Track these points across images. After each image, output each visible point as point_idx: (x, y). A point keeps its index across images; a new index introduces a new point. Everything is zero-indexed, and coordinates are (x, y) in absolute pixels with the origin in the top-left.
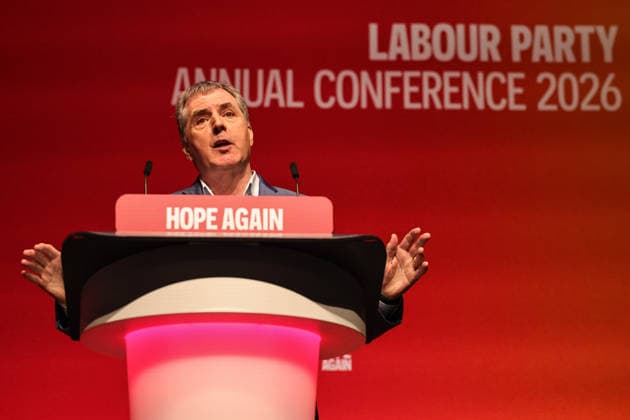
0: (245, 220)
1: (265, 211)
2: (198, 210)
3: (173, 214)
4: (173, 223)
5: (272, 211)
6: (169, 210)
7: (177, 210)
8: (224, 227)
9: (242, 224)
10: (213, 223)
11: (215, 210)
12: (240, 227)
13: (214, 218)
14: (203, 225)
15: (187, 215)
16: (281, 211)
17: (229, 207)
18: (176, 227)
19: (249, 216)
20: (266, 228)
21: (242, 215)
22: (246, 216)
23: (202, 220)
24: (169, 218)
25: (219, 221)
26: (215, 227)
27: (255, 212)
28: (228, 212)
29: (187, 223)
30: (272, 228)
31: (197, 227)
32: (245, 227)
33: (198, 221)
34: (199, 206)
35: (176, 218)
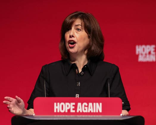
0: (86, 108)
1: (94, 104)
2: (67, 104)
3: (57, 105)
4: (57, 109)
5: (97, 104)
6: (55, 104)
7: (58, 104)
8: (78, 111)
9: (85, 110)
10: (73, 109)
11: (74, 104)
12: (84, 111)
13: (74, 107)
14: (69, 110)
15: (62, 106)
16: (101, 104)
17: (79, 102)
18: (58, 111)
19: (88, 106)
20: (95, 111)
21: (85, 106)
22: (87, 106)
23: (69, 108)
24: (55, 107)
25: (75, 109)
26: (74, 111)
27: (90, 104)
28: (79, 104)
29: (62, 109)
30: (97, 111)
31: (66, 111)
32: (86, 111)
33: (67, 108)
34: (67, 102)
35: (58, 107)
